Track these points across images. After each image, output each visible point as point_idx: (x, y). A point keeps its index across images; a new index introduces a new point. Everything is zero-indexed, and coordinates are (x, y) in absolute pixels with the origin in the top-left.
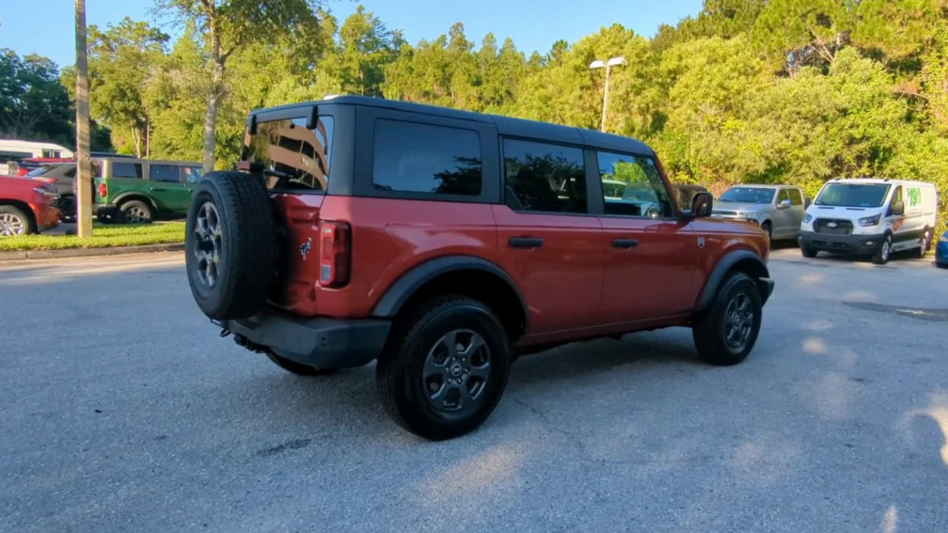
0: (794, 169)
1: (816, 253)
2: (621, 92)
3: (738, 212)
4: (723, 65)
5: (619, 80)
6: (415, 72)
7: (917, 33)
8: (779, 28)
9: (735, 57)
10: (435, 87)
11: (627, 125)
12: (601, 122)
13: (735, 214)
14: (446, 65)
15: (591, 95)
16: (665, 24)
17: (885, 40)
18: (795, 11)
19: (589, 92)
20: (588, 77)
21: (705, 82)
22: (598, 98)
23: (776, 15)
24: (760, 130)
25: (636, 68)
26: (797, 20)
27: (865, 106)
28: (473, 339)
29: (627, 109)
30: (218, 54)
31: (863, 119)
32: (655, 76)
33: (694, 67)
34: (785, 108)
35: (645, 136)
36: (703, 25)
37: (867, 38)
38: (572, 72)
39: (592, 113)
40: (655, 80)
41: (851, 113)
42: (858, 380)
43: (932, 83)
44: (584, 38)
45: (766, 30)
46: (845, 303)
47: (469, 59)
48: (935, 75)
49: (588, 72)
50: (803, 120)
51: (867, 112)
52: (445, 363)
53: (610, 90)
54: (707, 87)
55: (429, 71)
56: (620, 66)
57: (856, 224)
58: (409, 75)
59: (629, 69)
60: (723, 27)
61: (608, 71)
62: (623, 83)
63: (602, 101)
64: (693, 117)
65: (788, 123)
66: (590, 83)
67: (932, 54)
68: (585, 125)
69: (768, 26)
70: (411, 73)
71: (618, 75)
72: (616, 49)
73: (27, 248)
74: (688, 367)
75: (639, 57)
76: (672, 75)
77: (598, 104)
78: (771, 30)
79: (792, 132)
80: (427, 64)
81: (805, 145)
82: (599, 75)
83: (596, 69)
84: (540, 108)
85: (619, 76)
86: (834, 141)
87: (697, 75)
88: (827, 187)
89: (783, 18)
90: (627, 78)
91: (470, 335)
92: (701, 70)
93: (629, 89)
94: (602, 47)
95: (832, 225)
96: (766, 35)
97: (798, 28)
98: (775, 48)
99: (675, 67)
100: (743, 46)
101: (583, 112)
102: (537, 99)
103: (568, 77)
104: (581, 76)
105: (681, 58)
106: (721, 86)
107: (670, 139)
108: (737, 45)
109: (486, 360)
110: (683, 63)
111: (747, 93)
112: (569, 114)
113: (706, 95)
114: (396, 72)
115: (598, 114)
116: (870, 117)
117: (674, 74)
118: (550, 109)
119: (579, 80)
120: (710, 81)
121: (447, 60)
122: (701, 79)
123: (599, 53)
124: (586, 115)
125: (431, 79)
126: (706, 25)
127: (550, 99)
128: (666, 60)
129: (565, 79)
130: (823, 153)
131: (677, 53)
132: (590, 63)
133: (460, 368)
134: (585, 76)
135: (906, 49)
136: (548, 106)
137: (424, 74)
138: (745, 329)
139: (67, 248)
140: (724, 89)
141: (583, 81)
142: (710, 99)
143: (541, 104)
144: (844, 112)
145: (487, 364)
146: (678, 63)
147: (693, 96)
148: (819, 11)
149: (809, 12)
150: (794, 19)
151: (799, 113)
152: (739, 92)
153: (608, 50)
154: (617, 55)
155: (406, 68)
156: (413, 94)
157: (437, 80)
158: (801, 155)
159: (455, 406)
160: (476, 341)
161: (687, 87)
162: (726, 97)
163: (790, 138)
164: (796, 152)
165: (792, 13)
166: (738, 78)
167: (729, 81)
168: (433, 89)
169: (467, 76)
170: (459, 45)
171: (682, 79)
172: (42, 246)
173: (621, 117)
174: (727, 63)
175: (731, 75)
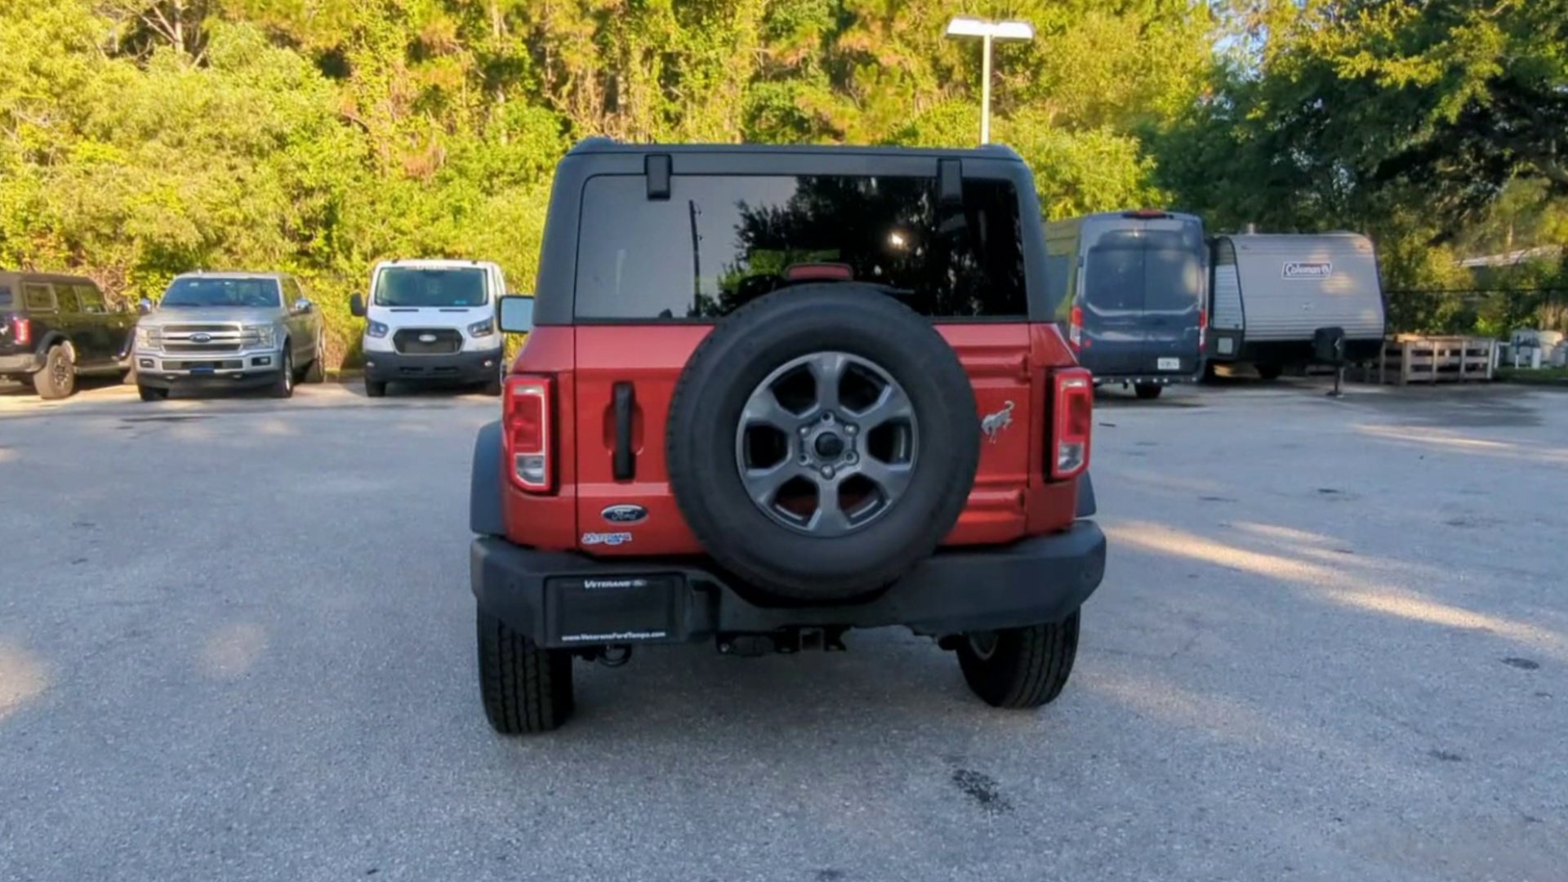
3: (239, 325)
7: (344, 15)
17: (293, 17)
27: (311, 132)
31: (312, 156)
37: (262, 9)
41: (293, 143)
43: (370, 100)
48: (372, 87)
51: (315, 142)
57: (465, 334)
65: (203, 156)
67: (362, 51)
88: (383, 274)
95: (427, 338)
106: (35, 68)
116: (321, 152)
135: (330, 39)
140: (42, 74)
144: (281, 141)
151: (218, 137)
158: (239, 216)
167: (49, 60)
175: (51, 48)
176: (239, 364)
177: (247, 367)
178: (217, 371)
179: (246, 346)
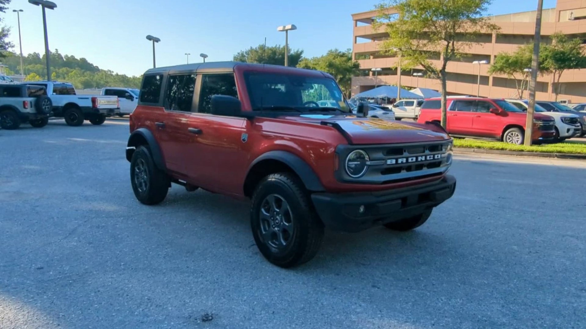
133: (143, 175)
139: (498, 149)
160: (145, 165)
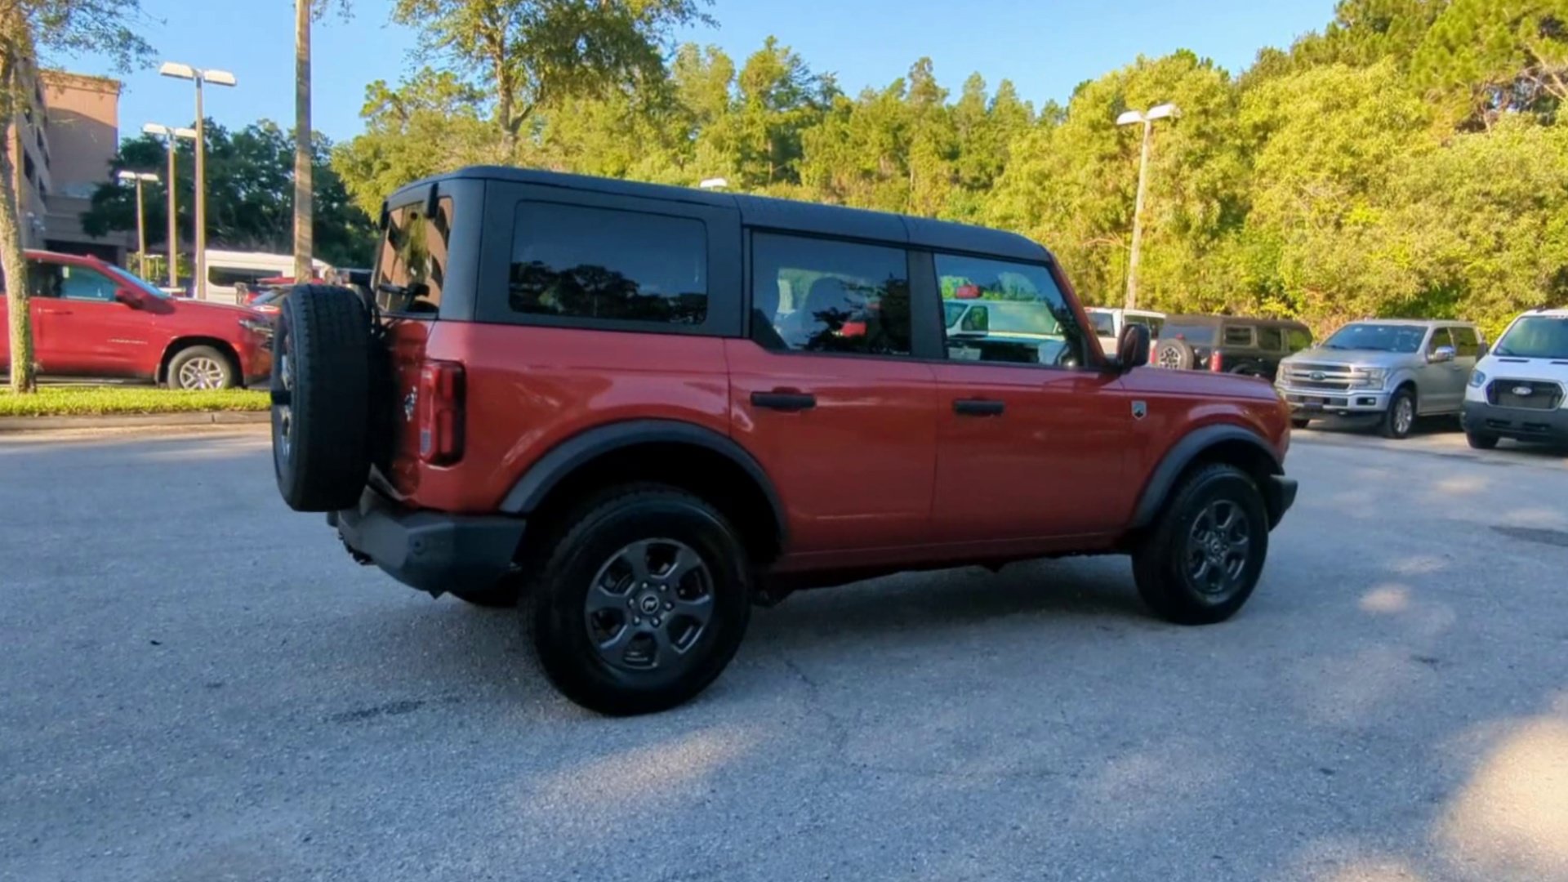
0: (1474, 293)
1: (1495, 440)
2: (1168, 162)
3: (1352, 366)
4: (1352, 112)
5: (1165, 143)
6: (850, 139)
8: (1466, 45)
9: (1373, 99)
10: (882, 162)
11: (1178, 218)
12: (1133, 214)
13: (1348, 370)
14: (900, 127)
15: (1119, 168)
16: (1269, 47)
18: (1498, 15)
19: (1115, 164)
20: (1114, 140)
21: (1316, 144)
22: (1128, 173)
23: (1463, 23)
24: (1412, 225)
25: (1195, 123)
26: (1501, 30)
28: (679, 555)
29: (1176, 191)
30: (507, 117)
32: (1230, 134)
33: (1298, 117)
34: (1461, 184)
35: (1209, 237)
36: (1334, 46)
38: (1087, 132)
39: (1119, 200)
40: (1229, 141)
42: (1425, 661)
44: (1109, 75)
45: (1443, 50)
46: (1498, 529)
47: (939, 116)
49: (1113, 131)
50: (1494, 206)
52: (628, 591)
53: (1149, 159)
54: (1320, 152)
55: (873, 137)
56: (1167, 119)
58: (841, 144)
59: (1182, 124)
60: (1367, 48)
61: (1148, 127)
62: (1171, 148)
63: (1137, 179)
64: (1294, 204)
65: (1466, 212)
66: (1117, 149)
68: (1107, 219)
69: (1447, 44)
70: (844, 141)
71: (1162, 135)
72: (1161, 91)
73: (215, 408)
74: (1120, 624)
75: (1202, 104)
76: (1261, 133)
77: (1128, 185)
78: (1452, 50)
79: (1472, 228)
80: (869, 125)
81: (1499, 250)
82: (1131, 135)
83: (1127, 125)
84: (1031, 193)
85: (1164, 137)
86: (1557, 242)
87: (1303, 131)
88: (1520, 324)
89: (1476, 27)
90: (1180, 139)
91: (675, 549)
92: (1312, 121)
93: (1181, 159)
94: (1138, 89)
95: (1521, 391)
96: (1442, 58)
97: (1503, 44)
98: (1457, 81)
99: (1265, 118)
100: (1390, 79)
101: (1102, 199)
102: (1025, 176)
103: (1079, 140)
104: (1102, 138)
105: (1276, 103)
106: (1345, 149)
107: (1252, 243)
108: (1378, 77)
109: (705, 592)
110: (1280, 112)
111: (1393, 162)
112: (1077, 202)
113: (1316, 167)
114: (821, 140)
115: (1127, 200)
117: (1264, 130)
118: (1047, 194)
119: (1098, 145)
120: (1326, 142)
121: (902, 117)
122: (1310, 138)
123: (1133, 99)
124: (1108, 204)
125: (875, 151)
126: (1339, 46)
127: (1047, 177)
128: (1249, 107)
129: (1074, 144)
130: (1534, 263)
131: (1269, 94)
132: (1117, 117)
133: (657, 600)
134: (1108, 138)
136: (1044, 189)
137: (866, 142)
138: (1233, 563)
140: (1353, 154)
141: (1106, 147)
142: (1323, 174)
143: (1032, 185)
145: (707, 598)
146: (1271, 113)
147: (1294, 168)
148: (1545, 13)
149: (1525, 14)
150: (1495, 28)
151: (1487, 194)
152: (1378, 159)
153: (1148, 93)
154: (1164, 102)
155: (836, 133)
156: (846, 175)
157: (885, 151)
158: (1488, 268)
159: (649, 663)
160: (686, 559)
161: (1285, 151)
162: (1354, 170)
163: (1469, 238)
164: (1479, 262)
165: (1492, 18)
166: (1377, 135)
167: (1362, 141)
168: (879, 166)
169: (933, 144)
170: (925, 93)
171: (1277, 140)
172: (236, 405)
173: (1167, 205)
174: (1359, 109)
175: (1366, 130)
176: (1345, 402)
177: (1352, 405)
178: (1326, 407)
179: (1358, 386)
